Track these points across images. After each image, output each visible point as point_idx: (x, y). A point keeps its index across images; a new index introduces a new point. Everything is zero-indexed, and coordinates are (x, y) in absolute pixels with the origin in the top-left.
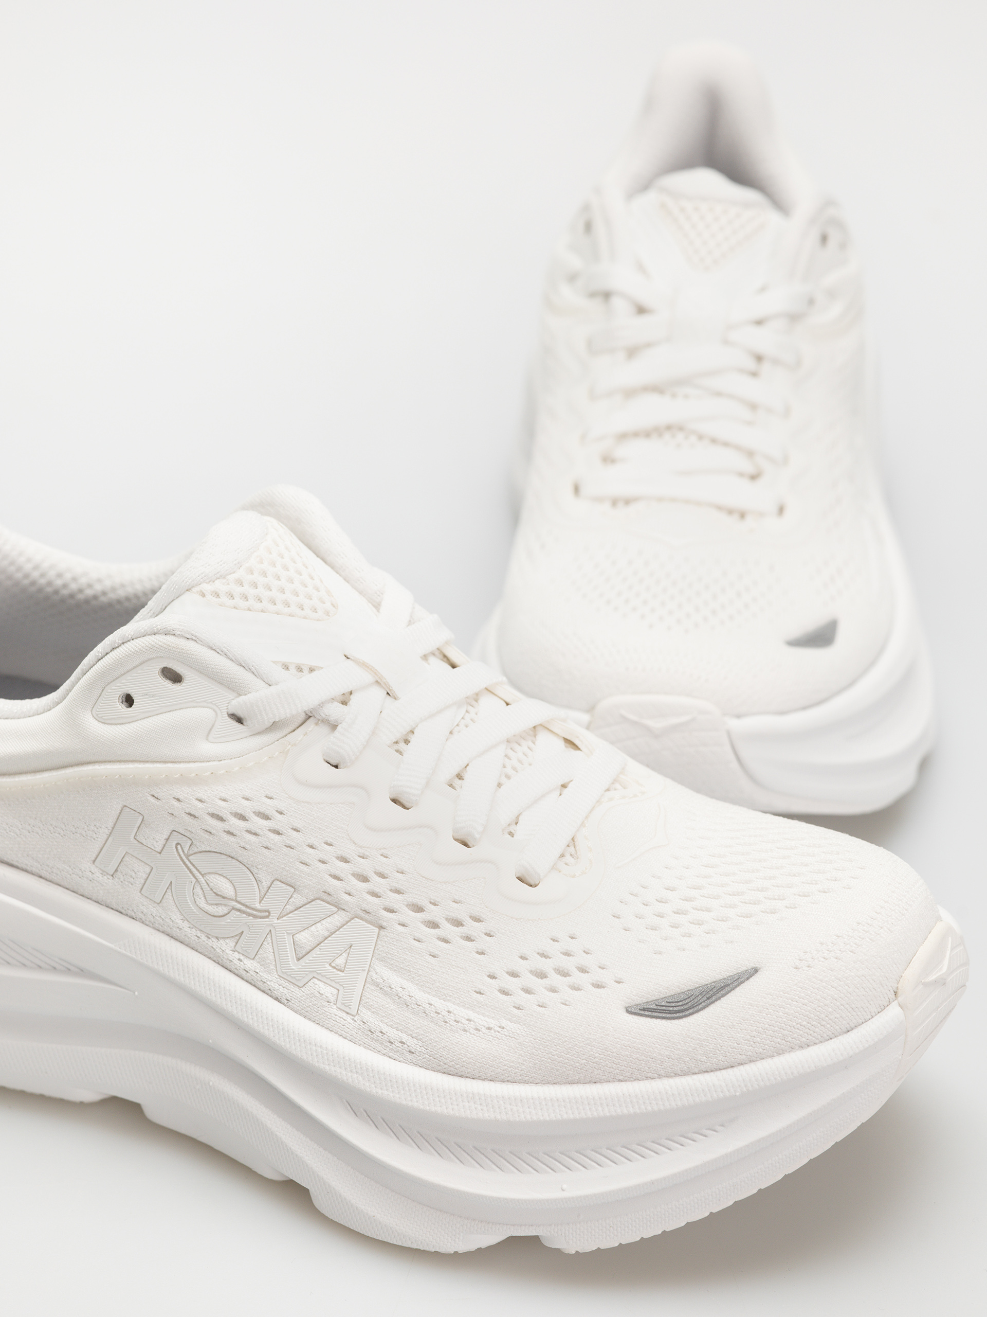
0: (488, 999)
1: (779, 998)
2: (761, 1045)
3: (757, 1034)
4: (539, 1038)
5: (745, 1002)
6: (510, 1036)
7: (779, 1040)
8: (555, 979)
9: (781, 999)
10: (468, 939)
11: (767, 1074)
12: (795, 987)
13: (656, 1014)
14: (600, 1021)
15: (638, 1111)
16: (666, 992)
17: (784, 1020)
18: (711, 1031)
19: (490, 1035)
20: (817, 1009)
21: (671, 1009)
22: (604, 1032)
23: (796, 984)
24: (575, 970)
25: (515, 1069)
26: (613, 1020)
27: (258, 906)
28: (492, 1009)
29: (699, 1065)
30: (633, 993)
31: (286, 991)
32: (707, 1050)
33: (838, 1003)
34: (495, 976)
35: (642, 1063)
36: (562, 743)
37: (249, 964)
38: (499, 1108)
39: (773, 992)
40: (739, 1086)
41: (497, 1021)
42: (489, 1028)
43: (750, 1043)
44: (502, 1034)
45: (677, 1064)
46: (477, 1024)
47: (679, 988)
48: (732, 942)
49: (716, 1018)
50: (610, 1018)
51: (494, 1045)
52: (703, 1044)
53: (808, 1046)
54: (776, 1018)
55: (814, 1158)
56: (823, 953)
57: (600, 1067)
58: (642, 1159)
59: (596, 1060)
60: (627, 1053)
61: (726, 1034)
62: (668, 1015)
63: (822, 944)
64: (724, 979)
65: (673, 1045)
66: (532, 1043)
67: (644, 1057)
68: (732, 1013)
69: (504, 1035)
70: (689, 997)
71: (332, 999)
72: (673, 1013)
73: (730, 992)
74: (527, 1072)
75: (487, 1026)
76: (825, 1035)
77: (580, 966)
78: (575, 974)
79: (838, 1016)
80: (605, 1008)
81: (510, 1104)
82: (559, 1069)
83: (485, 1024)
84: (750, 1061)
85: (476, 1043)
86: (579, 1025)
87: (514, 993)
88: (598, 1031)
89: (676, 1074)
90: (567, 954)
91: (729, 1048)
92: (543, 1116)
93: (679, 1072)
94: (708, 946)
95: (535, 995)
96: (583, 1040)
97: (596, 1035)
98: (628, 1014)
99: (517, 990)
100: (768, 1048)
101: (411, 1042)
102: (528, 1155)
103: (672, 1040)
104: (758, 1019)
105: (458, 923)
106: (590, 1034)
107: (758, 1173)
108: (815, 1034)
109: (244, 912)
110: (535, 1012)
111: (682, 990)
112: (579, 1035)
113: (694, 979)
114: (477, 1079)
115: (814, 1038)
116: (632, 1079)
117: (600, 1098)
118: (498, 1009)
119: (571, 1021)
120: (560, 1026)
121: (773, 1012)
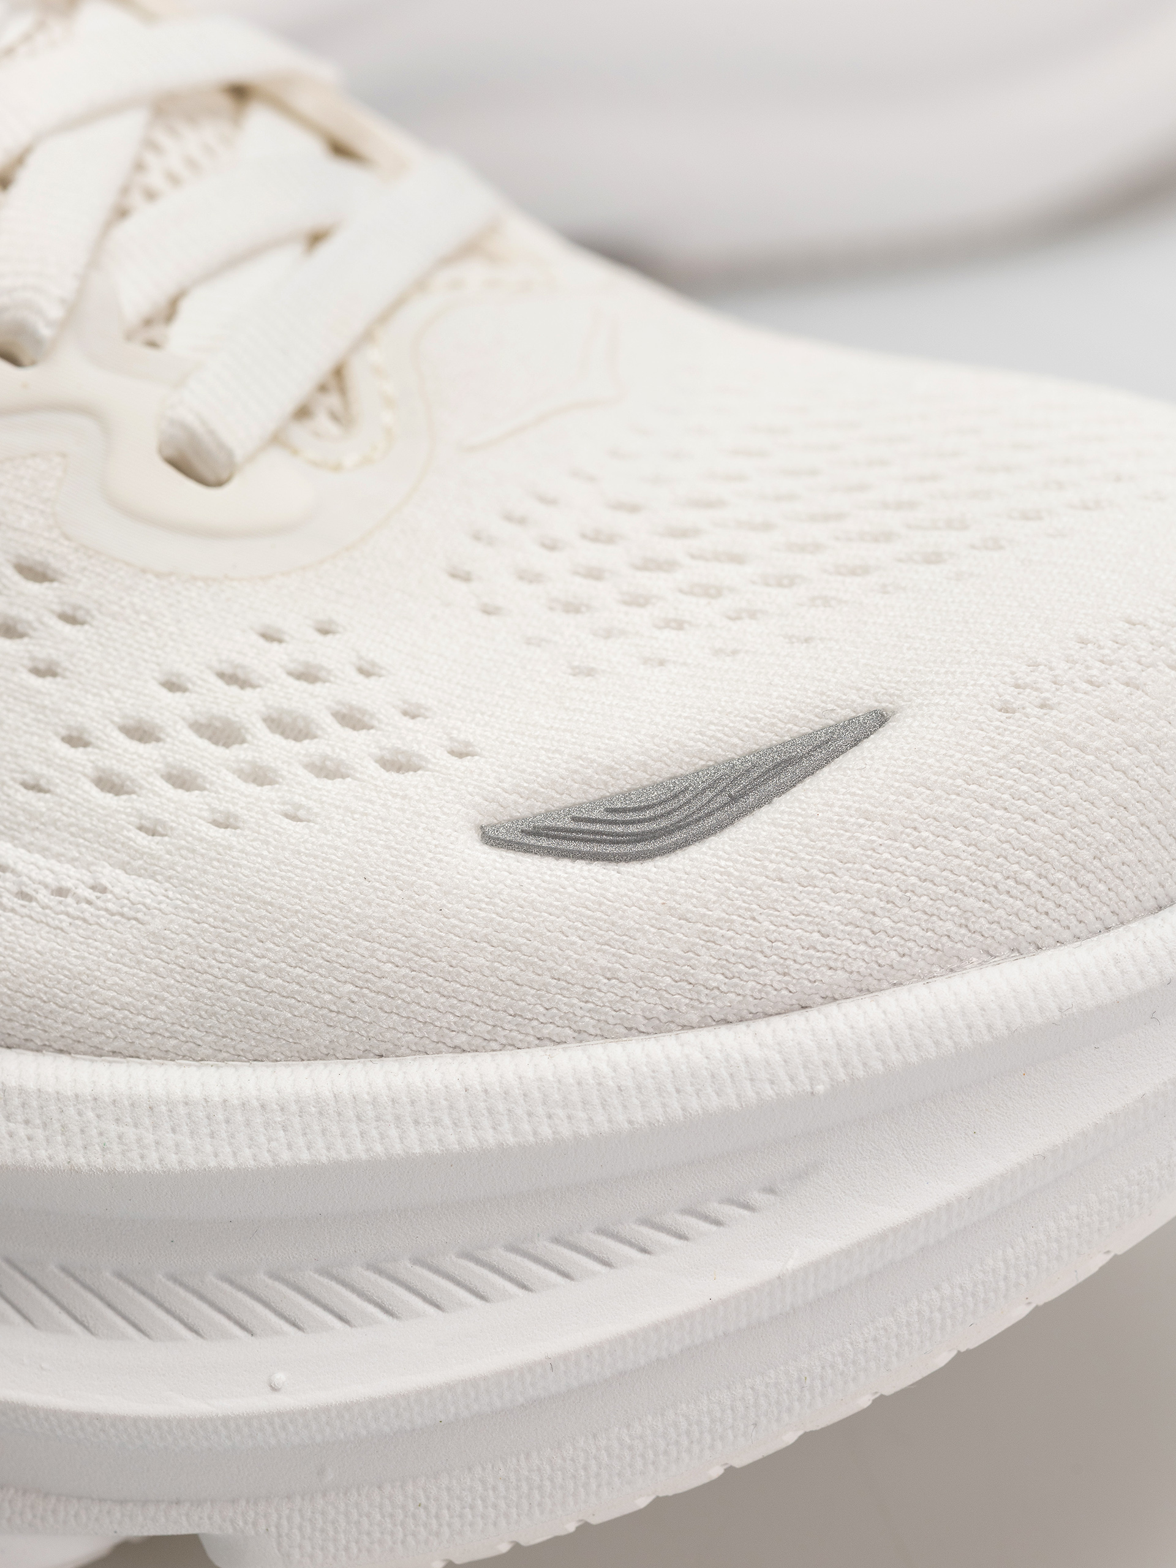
0: (62, 805)
1: (953, 797)
2: (895, 939)
3: (882, 904)
4: (211, 920)
5: (848, 808)
6: (122, 915)
7: (949, 925)
8: (267, 747)
9: (959, 798)
11: (910, 1027)
12: (1001, 765)
13: (572, 846)
14: (401, 865)
15: (511, 1140)
16: (606, 784)
17: (968, 863)
18: (741, 894)
19: (62, 913)
20: (1068, 835)
21: (619, 829)
22: (410, 898)
23: (1004, 757)
24: (330, 720)
25: (138, 1014)
26: (440, 861)
28: (72, 834)
29: (704, 999)
30: (505, 785)
32: (727, 952)
33: (1133, 819)
34: (86, 736)
35: (525, 994)
36: (313, 149)
38: (82, 1131)
39: (934, 778)
40: (826, 1064)
41: (84, 871)
42: (61, 892)
43: (860, 934)
44: (98, 909)
45: (635, 996)
46: (25, 879)
47: (645, 771)
48: (807, 640)
49: (758, 855)
50: (431, 855)
51: (73, 941)
52: (714, 934)
53: (1039, 948)
54: (942, 857)
55: (1046, 1304)
56: (1088, 668)
57: (397, 1007)
58: (521, 1292)
59: (387, 982)
60: (482, 961)
61: (788, 904)
62: (610, 849)
63: (1083, 642)
64: (784, 744)
65: (625, 938)
66: (190, 935)
67: (533, 976)
68: (806, 841)
69: (106, 910)
70: (676, 796)
72: (624, 842)
73: (800, 779)
74: (173, 1024)
75: (54, 884)
76: (1090, 917)
77: (344, 711)
78: (330, 730)
79: (1131, 857)
80: (416, 827)
81: (117, 1120)
82: (270, 1014)
83: (50, 879)
84: (861, 991)
85: (18, 937)
86: (336, 878)
87: (141, 787)
88: (392, 893)
89: (630, 1029)
90: (307, 675)
91: (795, 947)
92: (216, 1155)
93: (642, 1025)
94: (735, 652)
95: (206, 793)
96: (348, 922)
97: (386, 907)
98: (486, 848)
99: (151, 779)
100: (917, 949)
102: (170, 1284)
103: (620, 922)
104: (887, 860)
106: (369, 904)
107: (875, 1340)
108: (1062, 911)
110: (201, 840)
111: (655, 778)
112: (334, 907)
113: (691, 743)
114: (19, 1047)
115: (1055, 925)
116: (494, 1045)
117: (393, 1101)
118: (90, 835)
119: (311, 867)
120: (278, 879)
121: (932, 837)
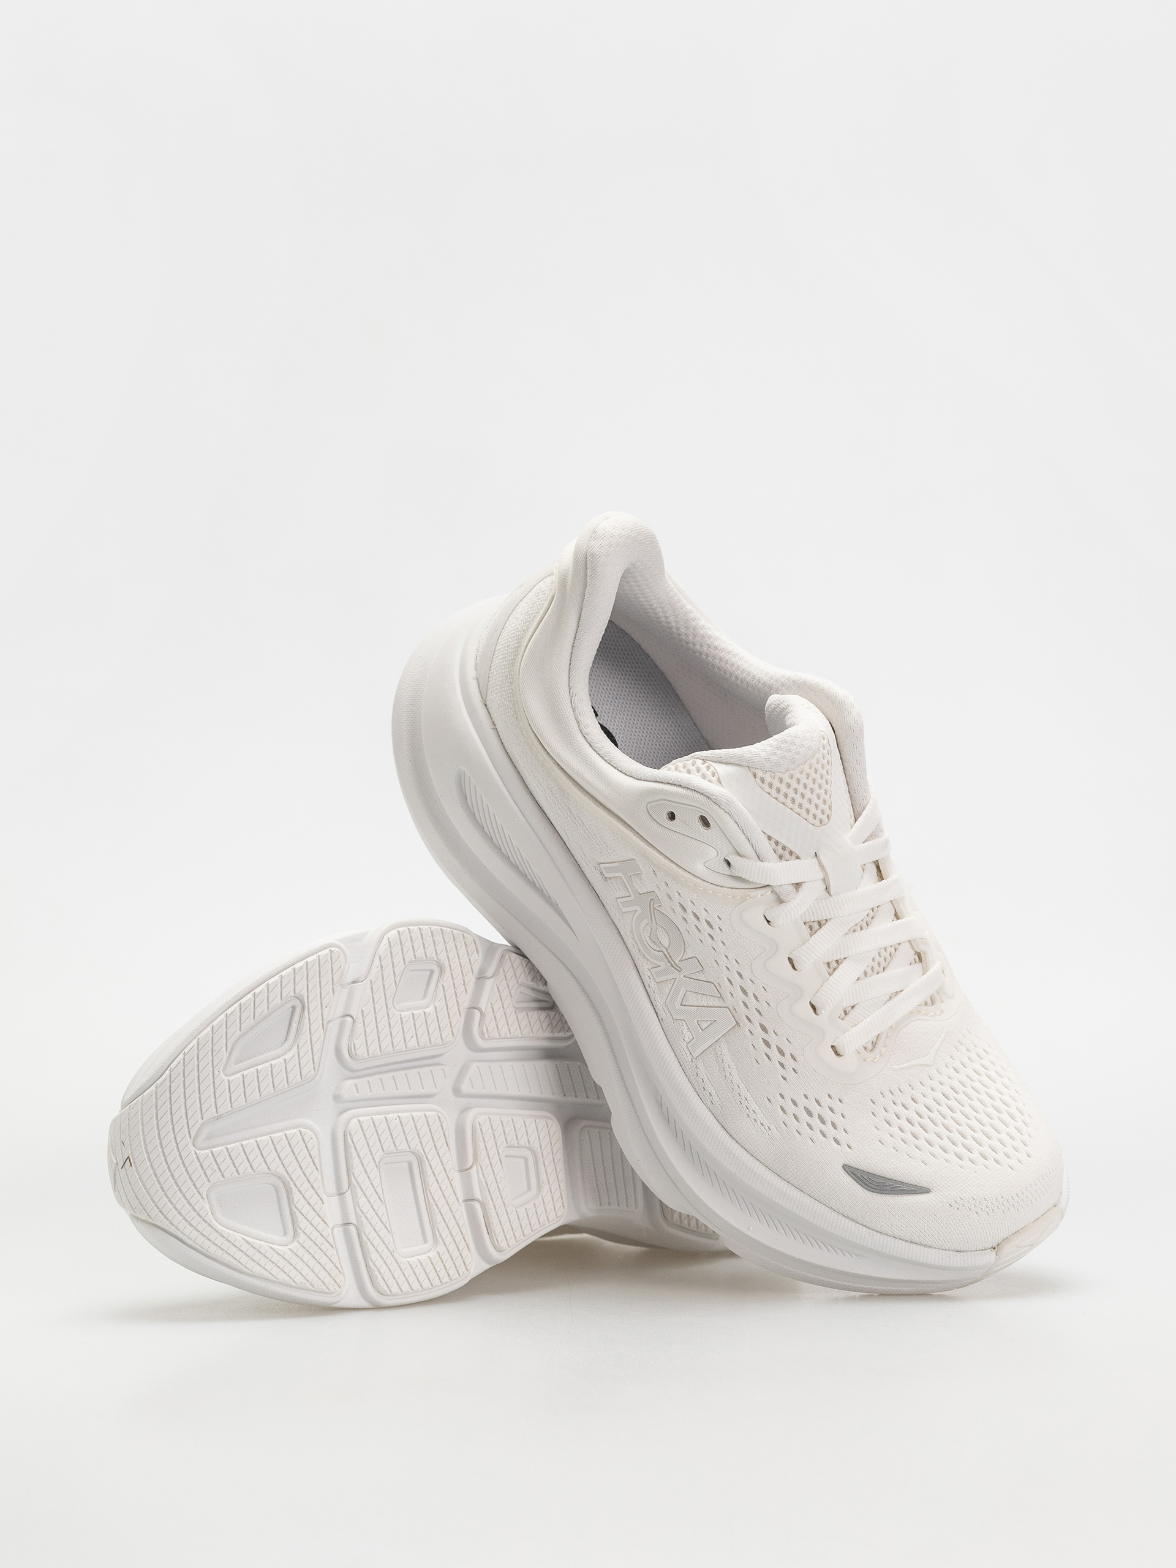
0: (772, 1107)
6: (771, 1137)
8: (816, 1122)
10: (782, 1065)
13: (858, 1180)
14: (825, 1165)
19: (760, 1128)
21: (868, 1183)
22: (823, 1172)
24: (830, 1123)
26: (832, 1167)
27: (677, 962)
28: (770, 1114)
30: (853, 1158)
31: (664, 1015)
34: (784, 1097)
37: (653, 984)
39: (929, 1209)
41: (768, 1123)
44: (767, 1132)
46: (757, 1117)
50: (831, 1165)
62: (864, 1185)
64: (907, 1184)
65: (856, 1203)
69: (768, 1134)
70: (881, 1182)
71: (687, 1040)
72: (867, 1185)
75: (762, 1122)
77: (834, 1122)
78: (829, 1125)
80: (832, 1158)
83: (762, 1120)
85: (749, 1127)
87: (788, 1114)
90: (831, 1109)
95: (799, 1123)
98: (842, 1169)
99: (790, 1113)
101: (715, 1099)
103: (858, 1200)
105: (782, 1053)
109: (667, 958)
110: (792, 1132)
111: (880, 1175)
115: (936, 1245)
118: (773, 1117)
119: (809, 1154)
120: (802, 1151)
